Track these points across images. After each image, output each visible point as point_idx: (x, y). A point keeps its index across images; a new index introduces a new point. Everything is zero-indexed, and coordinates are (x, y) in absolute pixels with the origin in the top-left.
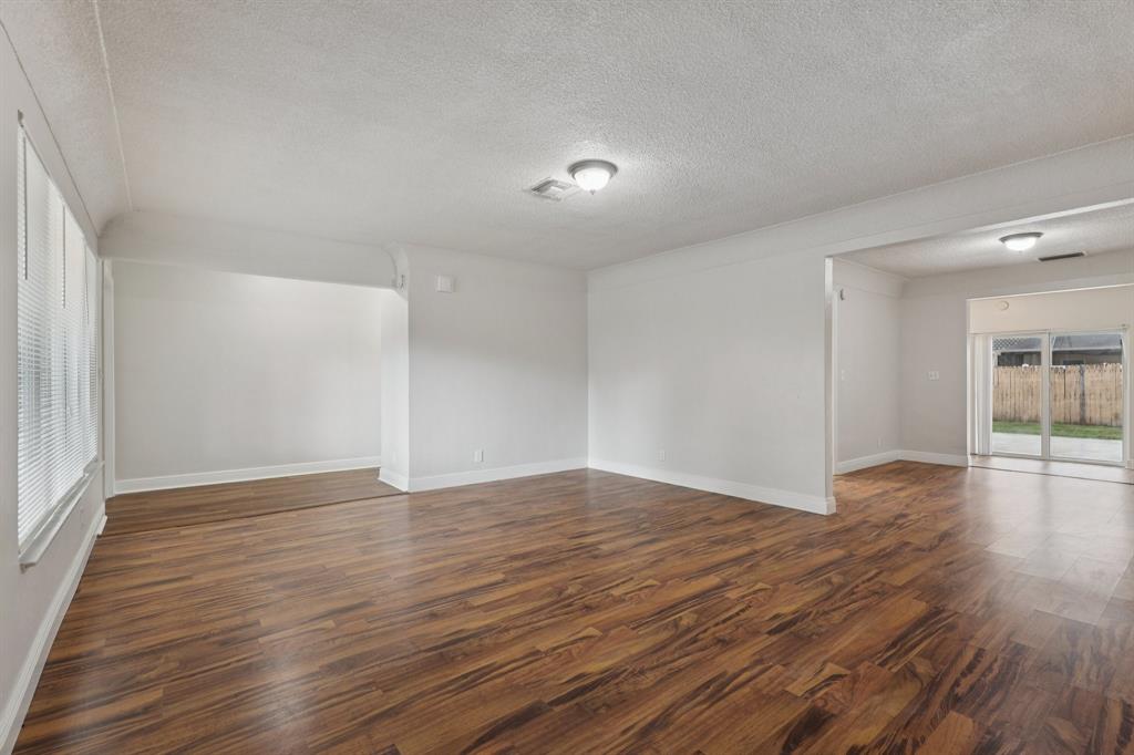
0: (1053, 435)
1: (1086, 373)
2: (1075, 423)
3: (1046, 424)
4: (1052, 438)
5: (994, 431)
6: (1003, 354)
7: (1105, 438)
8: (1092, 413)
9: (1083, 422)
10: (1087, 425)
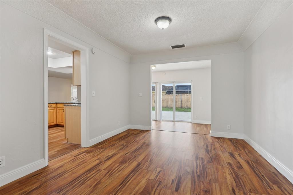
0: (176, 111)
1: (182, 96)
2: (180, 108)
3: (174, 109)
4: (176, 112)
5: (162, 110)
6: (167, 92)
7: (185, 111)
8: (183, 106)
9: (181, 108)
10: (182, 108)
